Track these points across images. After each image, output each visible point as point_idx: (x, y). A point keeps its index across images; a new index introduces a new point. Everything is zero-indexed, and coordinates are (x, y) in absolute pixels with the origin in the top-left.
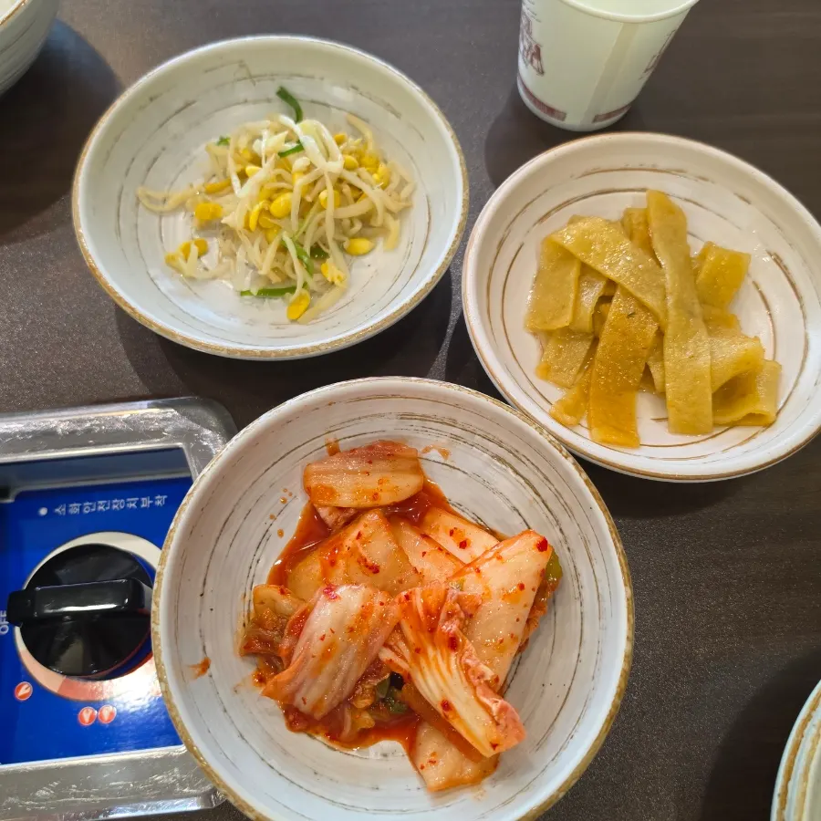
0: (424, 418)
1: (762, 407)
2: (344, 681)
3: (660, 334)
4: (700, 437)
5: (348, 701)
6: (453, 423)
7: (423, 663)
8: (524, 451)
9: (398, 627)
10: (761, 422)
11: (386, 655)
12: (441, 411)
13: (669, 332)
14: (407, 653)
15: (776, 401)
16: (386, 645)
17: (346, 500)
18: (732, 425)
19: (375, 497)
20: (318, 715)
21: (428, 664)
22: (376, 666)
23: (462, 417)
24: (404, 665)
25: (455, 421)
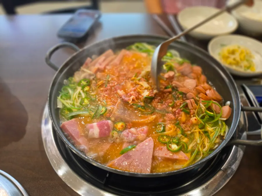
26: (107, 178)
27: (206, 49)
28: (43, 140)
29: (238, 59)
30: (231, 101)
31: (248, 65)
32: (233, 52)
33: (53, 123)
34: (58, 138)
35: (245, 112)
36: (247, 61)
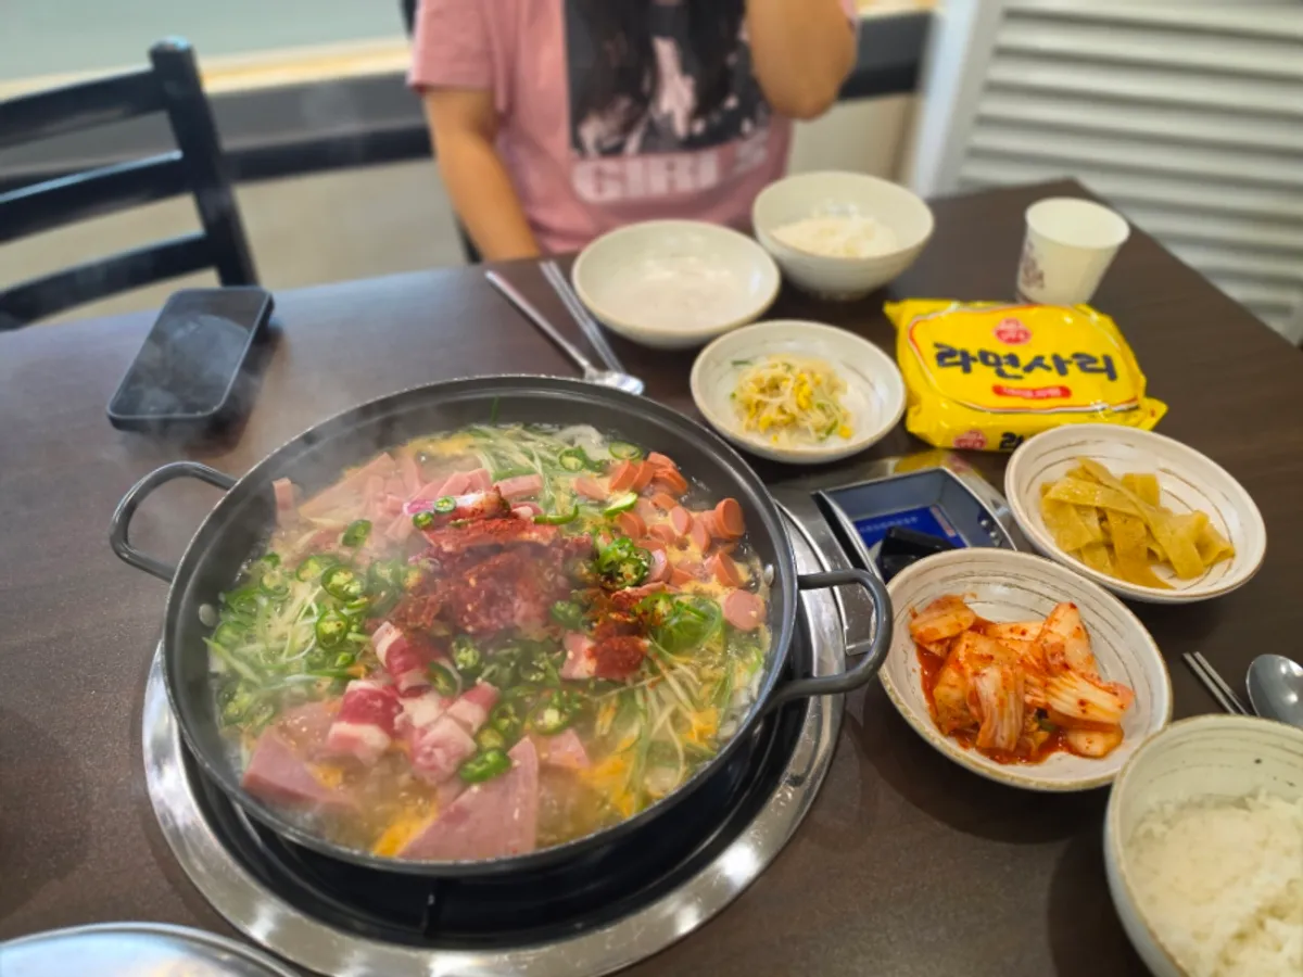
0: (954, 577)
1: (1222, 546)
2: (1017, 718)
3: (1148, 528)
4: (1201, 578)
5: (1024, 732)
6: (972, 574)
7: (1053, 690)
8: (1022, 572)
9: (1026, 682)
10: (1227, 555)
11: (1028, 699)
12: (964, 568)
13: (1152, 524)
14: (1039, 692)
15: (1224, 540)
16: (1027, 693)
17: (945, 632)
18: (1212, 565)
19: (960, 625)
20: (1012, 747)
21: (1057, 688)
22: (1027, 708)
23: (976, 568)
24: (1041, 700)
25: (972, 572)
26: (431, 907)
27: (684, 391)
28: (159, 818)
29: (792, 408)
30: (776, 564)
31: (829, 423)
32: (774, 387)
33: (185, 731)
34: (204, 781)
35: (836, 589)
36: (822, 407)
